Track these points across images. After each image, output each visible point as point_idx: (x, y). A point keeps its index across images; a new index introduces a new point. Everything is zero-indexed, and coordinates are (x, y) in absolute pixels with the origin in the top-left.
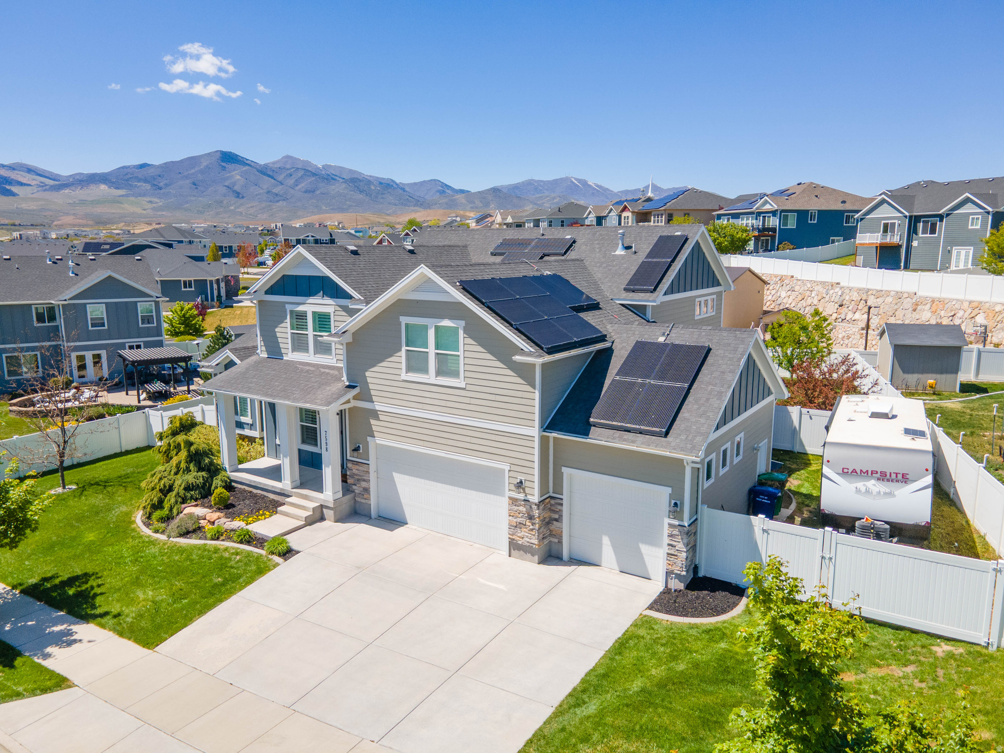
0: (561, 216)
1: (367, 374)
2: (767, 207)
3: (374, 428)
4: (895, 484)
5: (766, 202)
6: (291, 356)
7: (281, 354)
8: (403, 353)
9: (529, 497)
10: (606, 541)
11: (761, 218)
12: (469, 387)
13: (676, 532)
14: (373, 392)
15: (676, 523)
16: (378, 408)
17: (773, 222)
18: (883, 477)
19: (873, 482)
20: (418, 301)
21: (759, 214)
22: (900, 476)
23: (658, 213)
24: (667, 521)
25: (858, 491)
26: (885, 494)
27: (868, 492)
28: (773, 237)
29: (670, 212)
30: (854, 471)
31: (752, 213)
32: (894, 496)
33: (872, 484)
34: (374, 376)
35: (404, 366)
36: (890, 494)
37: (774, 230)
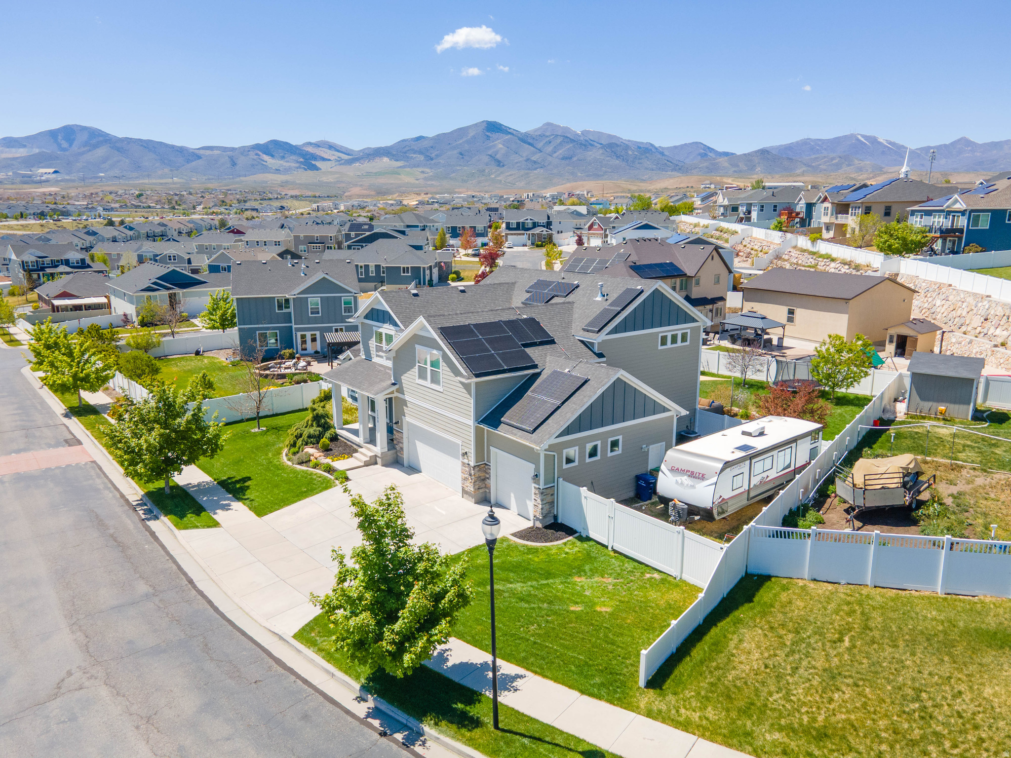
0: (775, 201)
1: (402, 377)
2: (957, 206)
3: (405, 411)
4: (697, 480)
5: (956, 201)
6: (375, 360)
7: (371, 358)
8: (417, 367)
9: (470, 463)
10: (512, 495)
11: (951, 217)
12: (445, 392)
13: (537, 492)
14: (404, 389)
15: (537, 486)
16: (407, 399)
17: (962, 222)
18: (692, 475)
19: (686, 477)
20: (423, 337)
21: (948, 213)
22: (701, 475)
23: (855, 205)
24: (534, 485)
25: (677, 482)
26: (691, 486)
27: (682, 484)
28: (960, 238)
29: (868, 205)
30: (678, 469)
31: (943, 211)
32: (695, 488)
33: (685, 479)
34: (405, 379)
35: (417, 374)
36: (693, 487)
37: (961, 231)
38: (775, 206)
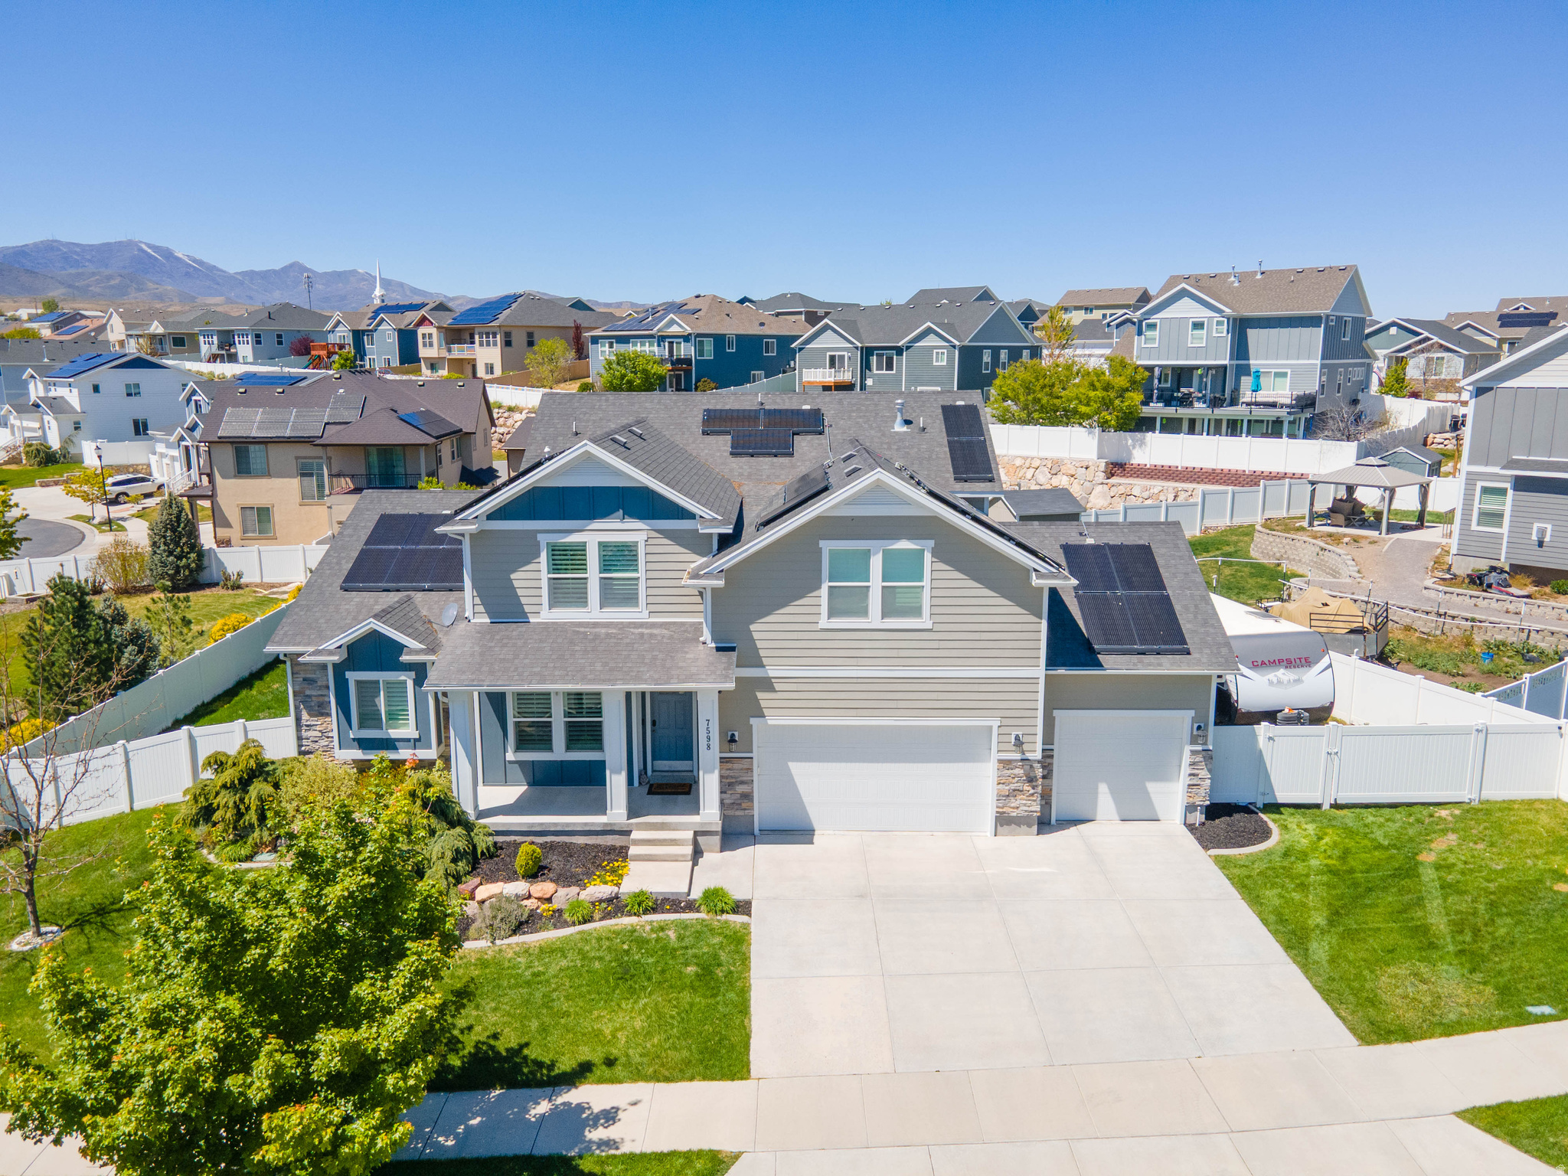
1: (752, 627)
2: (674, 329)
3: (763, 704)
4: (1301, 670)
5: (672, 322)
6: (545, 614)
7: (525, 615)
8: (824, 591)
9: (1029, 755)
10: (1103, 789)
11: (667, 344)
12: (937, 627)
13: (1199, 758)
14: (762, 653)
15: (1199, 748)
16: (771, 674)
17: (685, 350)
18: (1289, 664)
19: (1282, 671)
20: (853, 518)
21: (662, 339)
22: (1303, 660)
23: (487, 330)
24: (1188, 749)
25: (1271, 683)
26: (1295, 681)
27: (1279, 682)
28: (688, 372)
29: (508, 330)
30: (1263, 663)
31: (652, 336)
32: (1302, 681)
33: (1282, 674)
34: (763, 631)
35: (824, 609)
36: (1298, 681)
37: (688, 361)
38: (279, 336)
